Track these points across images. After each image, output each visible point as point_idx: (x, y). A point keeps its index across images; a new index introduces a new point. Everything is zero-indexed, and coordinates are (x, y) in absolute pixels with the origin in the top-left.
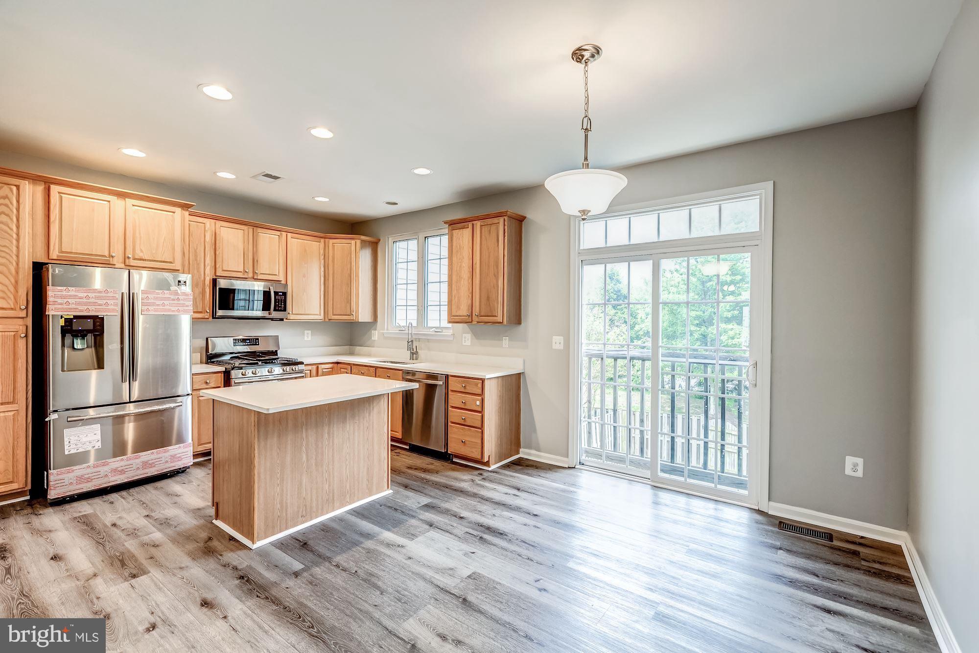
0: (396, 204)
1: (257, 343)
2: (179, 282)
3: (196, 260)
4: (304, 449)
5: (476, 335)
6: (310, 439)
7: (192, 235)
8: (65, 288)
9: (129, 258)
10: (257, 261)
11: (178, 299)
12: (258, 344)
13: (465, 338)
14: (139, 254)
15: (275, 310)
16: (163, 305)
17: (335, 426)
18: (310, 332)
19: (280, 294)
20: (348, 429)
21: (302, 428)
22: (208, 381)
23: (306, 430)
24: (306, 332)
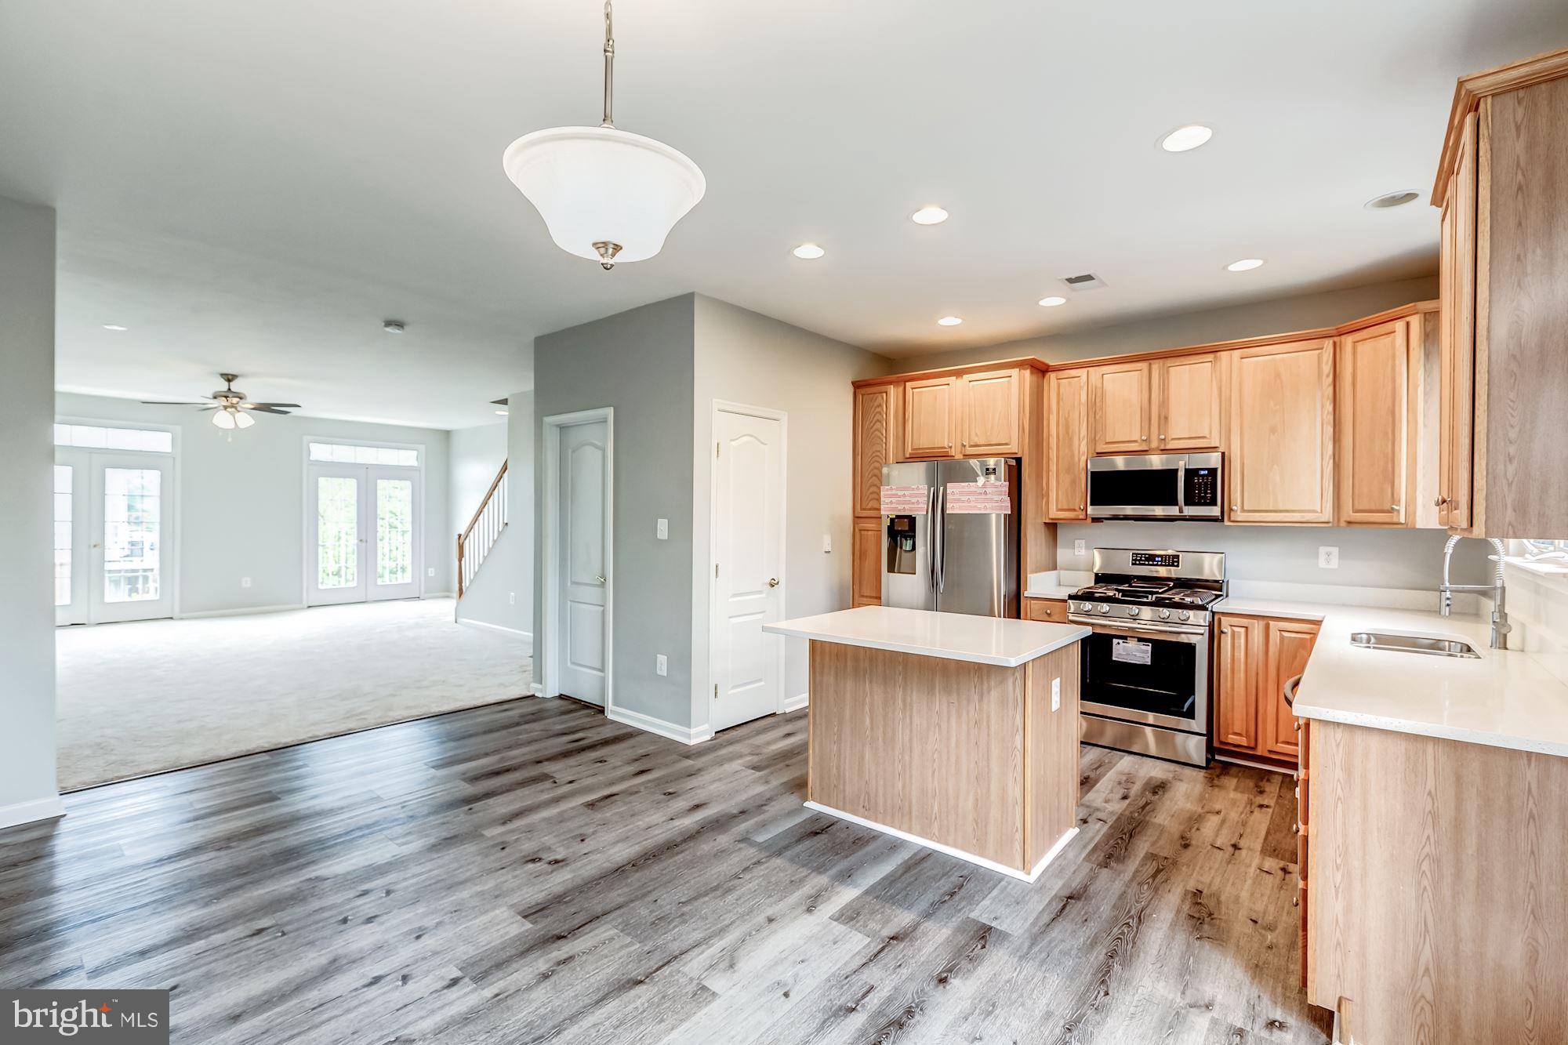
0: (1411, 196)
1: (1176, 564)
2: (987, 469)
3: (1068, 433)
7: (1062, 399)
8: (890, 487)
9: (965, 446)
10: (1166, 417)
11: (985, 493)
12: (1178, 566)
14: (976, 440)
15: (1187, 503)
16: (969, 501)
17: (914, 693)
19: (1202, 472)
20: (937, 708)
21: (865, 676)
22: (1049, 611)
23: (871, 682)
24: (1323, 550)
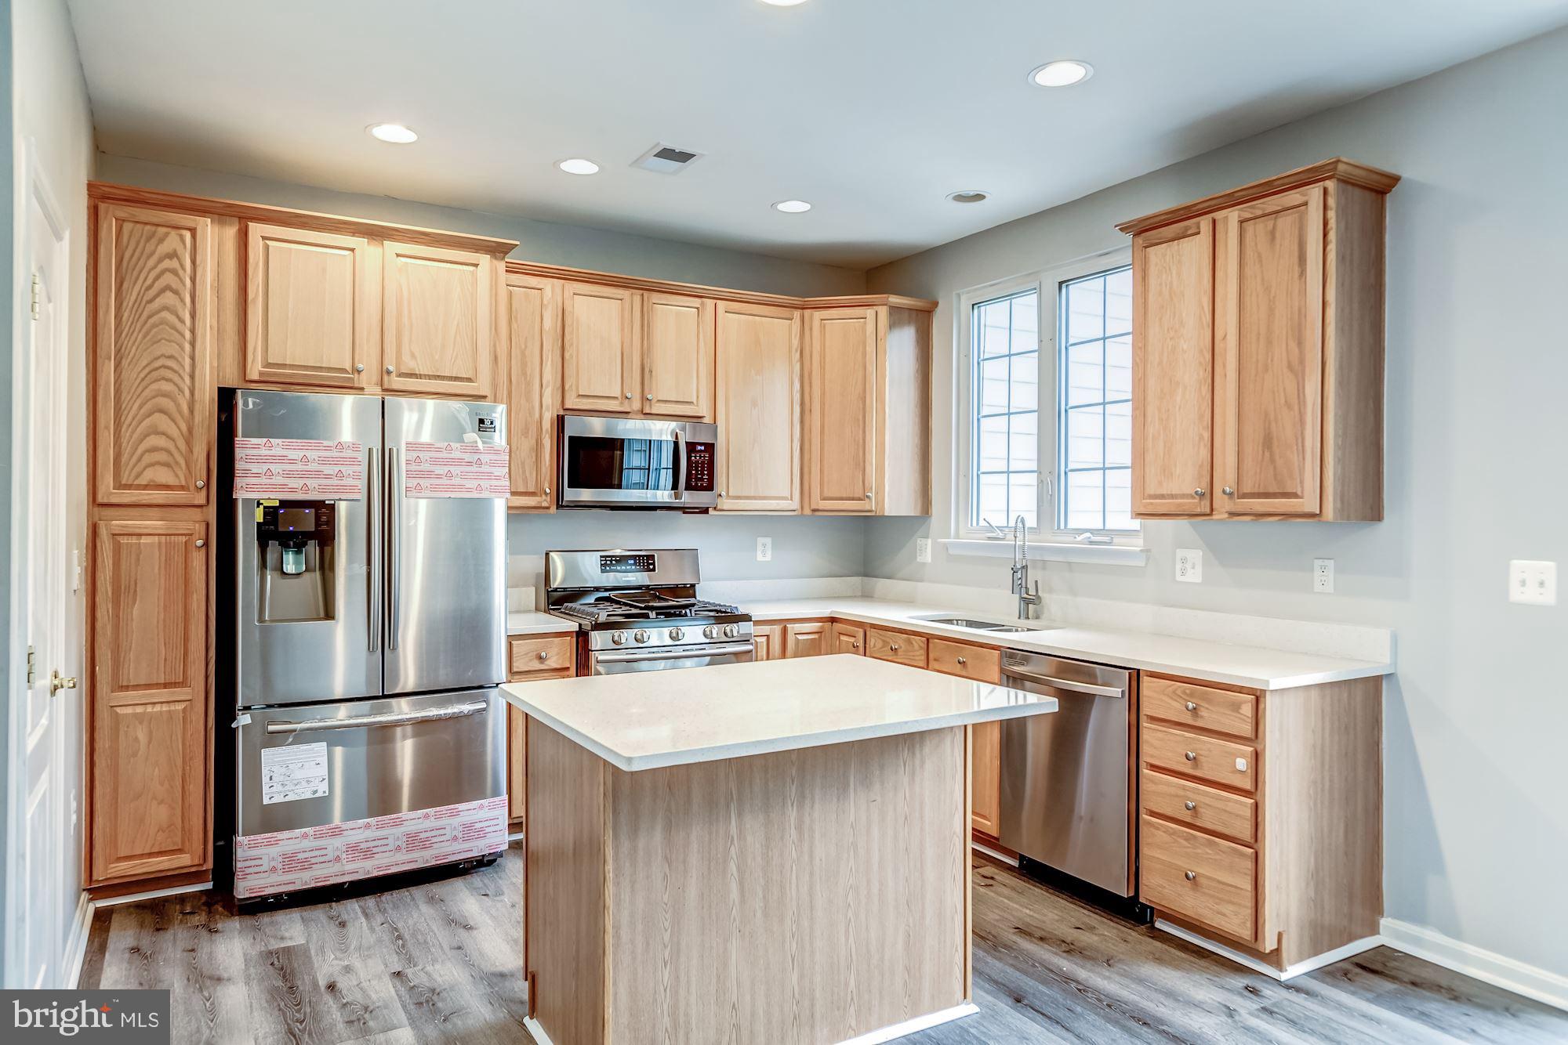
0: (979, 197)
1: (651, 567)
2: (481, 421)
3: (524, 374)
4: (733, 867)
5: (1218, 553)
6: (749, 838)
7: (516, 318)
8: (265, 440)
9: (389, 372)
10: (651, 371)
11: (479, 462)
12: (654, 570)
13: (1184, 560)
14: (410, 365)
15: (688, 487)
16: (449, 474)
17: (817, 806)
18: (768, 541)
19: (699, 448)
20: (852, 818)
21: (728, 806)
22: (543, 654)
23: (740, 815)
24: (761, 540)
